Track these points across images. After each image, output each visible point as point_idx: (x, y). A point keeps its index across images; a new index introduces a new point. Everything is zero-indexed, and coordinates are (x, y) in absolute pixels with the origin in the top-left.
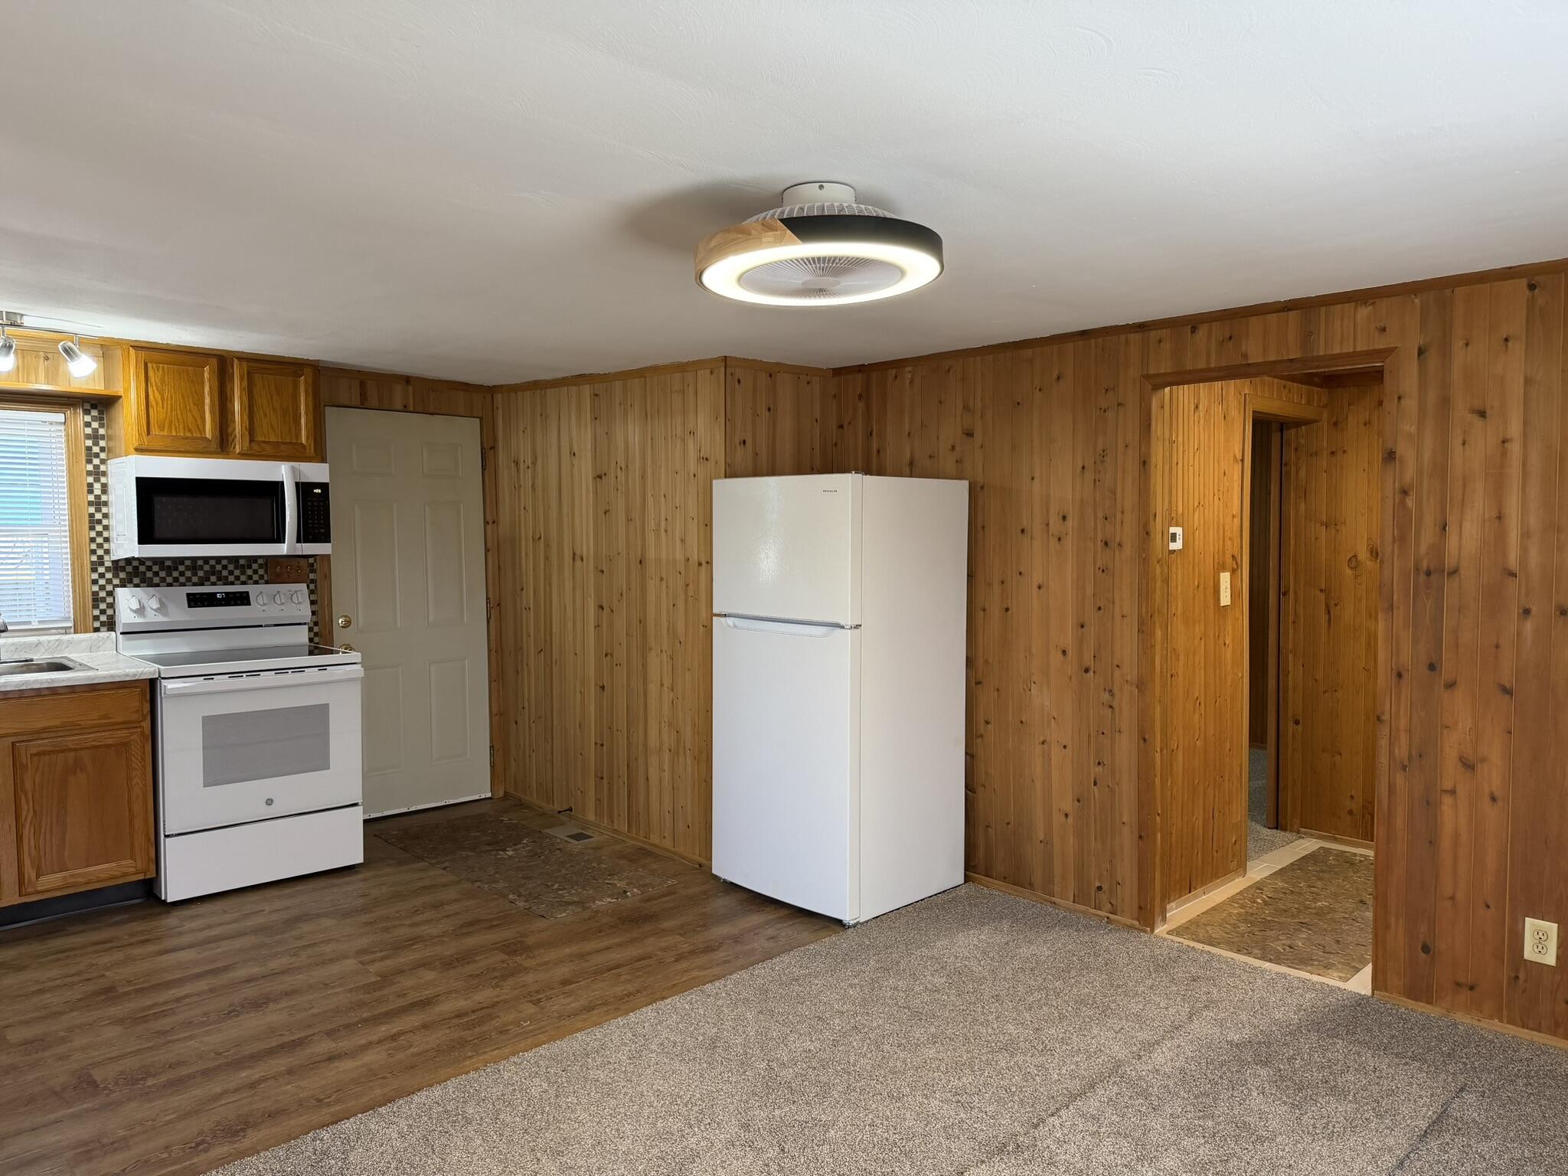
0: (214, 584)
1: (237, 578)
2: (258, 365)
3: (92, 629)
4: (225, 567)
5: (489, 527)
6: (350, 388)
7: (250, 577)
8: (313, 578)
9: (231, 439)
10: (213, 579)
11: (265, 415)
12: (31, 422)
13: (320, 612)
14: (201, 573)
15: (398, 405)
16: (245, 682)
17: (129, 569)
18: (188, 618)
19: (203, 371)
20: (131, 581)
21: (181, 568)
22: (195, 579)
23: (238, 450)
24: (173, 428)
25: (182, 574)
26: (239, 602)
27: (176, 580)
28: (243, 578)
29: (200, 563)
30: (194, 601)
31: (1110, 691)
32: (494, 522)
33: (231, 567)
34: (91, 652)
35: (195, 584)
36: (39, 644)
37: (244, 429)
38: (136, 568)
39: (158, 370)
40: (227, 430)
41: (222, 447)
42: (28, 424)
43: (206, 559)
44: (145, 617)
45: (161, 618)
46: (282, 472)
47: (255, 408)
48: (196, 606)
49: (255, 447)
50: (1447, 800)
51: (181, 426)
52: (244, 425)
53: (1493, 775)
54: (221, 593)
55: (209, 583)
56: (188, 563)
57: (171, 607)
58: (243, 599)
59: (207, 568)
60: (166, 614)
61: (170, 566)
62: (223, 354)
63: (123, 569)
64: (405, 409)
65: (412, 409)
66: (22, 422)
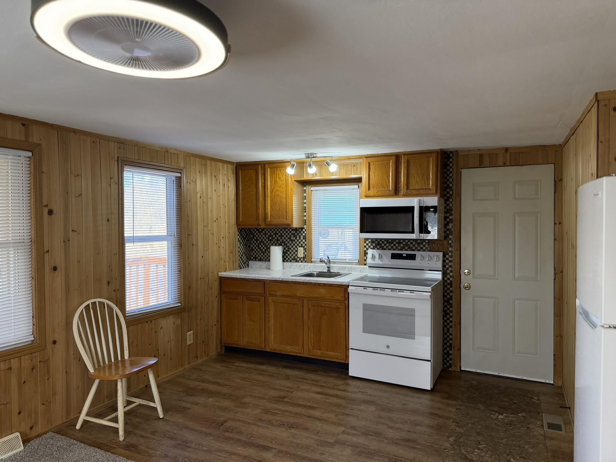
0: (406, 250)
1: (416, 248)
2: (412, 156)
3: (364, 265)
4: (411, 243)
5: (557, 226)
6: (474, 159)
7: (422, 248)
8: (451, 250)
9: (400, 189)
10: (406, 248)
11: (414, 177)
12: (349, 189)
13: (453, 266)
14: (402, 245)
15: (501, 164)
16: (378, 292)
17: (376, 242)
18: (389, 263)
19: (390, 162)
20: (376, 247)
21: (395, 243)
22: (399, 248)
23: (402, 194)
24: (378, 187)
25: (395, 245)
26: (411, 258)
27: (392, 247)
28: (419, 248)
29: (402, 241)
30: (394, 256)
32: (560, 223)
33: (414, 243)
34: (361, 272)
35: (399, 250)
36: (345, 267)
37: (404, 185)
38: (378, 242)
39: (374, 165)
40: (399, 185)
41: (396, 192)
42: (348, 190)
43: (404, 240)
44: (374, 261)
45: (380, 262)
46: (414, 202)
47: (410, 175)
48: (394, 259)
49: (409, 192)
51: (381, 186)
52: (404, 183)
54: (405, 254)
55: (404, 249)
56: (397, 241)
57: (385, 258)
58: (412, 257)
59: (404, 243)
60: (382, 261)
61: (390, 242)
62: (398, 154)
63: (374, 242)
64: (505, 165)
65: (508, 164)
66: (335, 190)
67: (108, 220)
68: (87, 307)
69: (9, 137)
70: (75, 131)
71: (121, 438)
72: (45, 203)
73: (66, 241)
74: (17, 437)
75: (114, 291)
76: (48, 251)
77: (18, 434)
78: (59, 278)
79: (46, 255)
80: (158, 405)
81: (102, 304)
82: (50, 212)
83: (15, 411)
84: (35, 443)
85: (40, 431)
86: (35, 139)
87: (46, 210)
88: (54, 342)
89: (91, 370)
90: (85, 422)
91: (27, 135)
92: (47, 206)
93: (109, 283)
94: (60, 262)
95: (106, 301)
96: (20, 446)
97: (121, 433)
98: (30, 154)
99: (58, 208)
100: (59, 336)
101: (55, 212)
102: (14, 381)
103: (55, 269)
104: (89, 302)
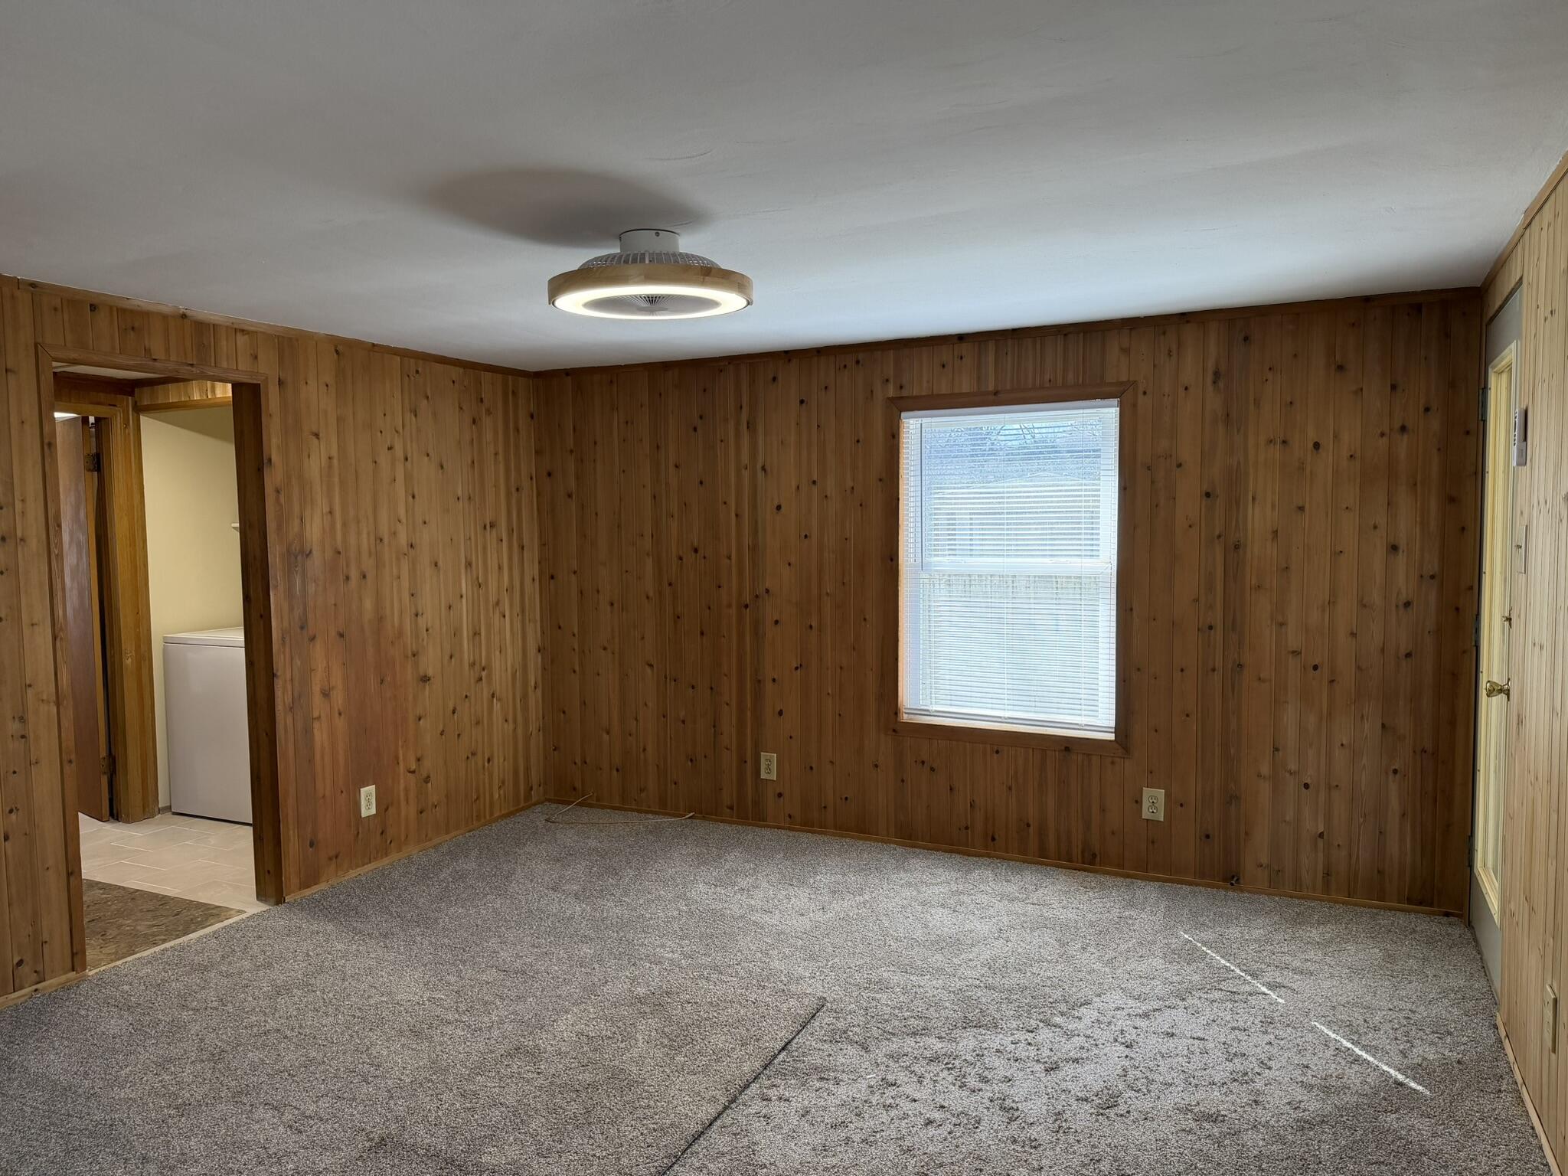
31: (21, 719)
50: (316, 725)
53: (338, 698)
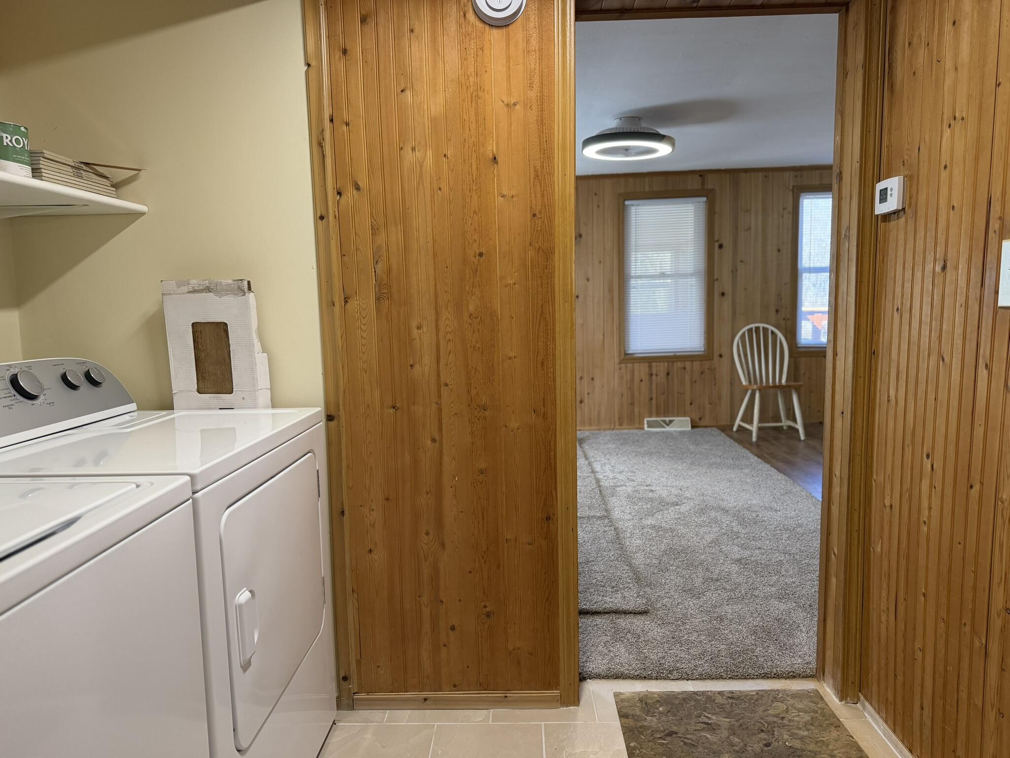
67: (779, 251)
68: (750, 330)
69: (689, 188)
70: (746, 171)
71: (754, 439)
72: (716, 239)
73: (734, 271)
74: (688, 420)
75: (784, 319)
76: (717, 280)
77: (689, 419)
78: (727, 303)
79: (716, 283)
80: (799, 426)
81: (765, 330)
82: (721, 246)
83: (688, 402)
84: (696, 430)
85: (707, 424)
86: (709, 186)
87: (717, 245)
88: (721, 356)
89: (744, 383)
90: (740, 426)
91: (703, 184)
92: (718, 241)
93: (777, 311)
94: (728, 289)
95: (771, 328)
96: (689, 427)
97: (754, 435)
98: (704, 199)
99: (727, 242)
100: (725, 351)
101: (724, 245)
102: (687, 378)
103: (723, 294)
104: (753, 326)
